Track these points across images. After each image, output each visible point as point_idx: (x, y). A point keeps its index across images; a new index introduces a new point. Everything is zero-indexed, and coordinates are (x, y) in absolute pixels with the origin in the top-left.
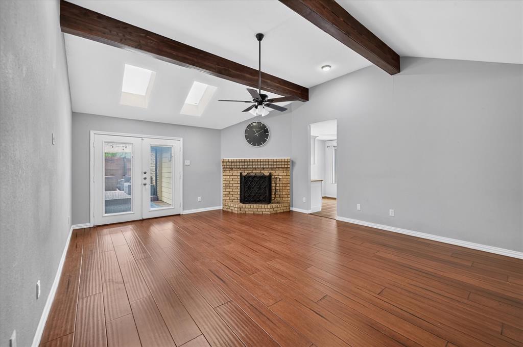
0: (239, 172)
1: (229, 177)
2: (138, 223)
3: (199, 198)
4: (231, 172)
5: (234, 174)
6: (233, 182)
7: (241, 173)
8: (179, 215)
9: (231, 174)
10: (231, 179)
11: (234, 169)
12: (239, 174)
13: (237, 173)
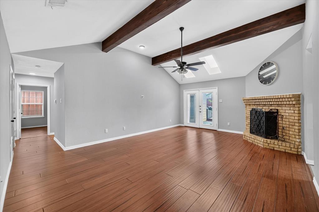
2: (198, 130)
3: (229, 123)
8: (216, 130)
11: (251, 105)
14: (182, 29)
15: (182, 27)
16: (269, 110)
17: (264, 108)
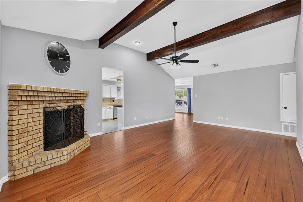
0: (42, 106)
1: (25, 116)
4: (30, 107)
5: (34, 111)
6: (33, 124)
7: (44, 108)
9: (30, 111)
10: (30, 120)
11: (34, 103)
12: (42, 110)
13: (39, 109)
14: (175, 24)
15: (175, 22)
16: (66, 107)
17: (59, 105)
